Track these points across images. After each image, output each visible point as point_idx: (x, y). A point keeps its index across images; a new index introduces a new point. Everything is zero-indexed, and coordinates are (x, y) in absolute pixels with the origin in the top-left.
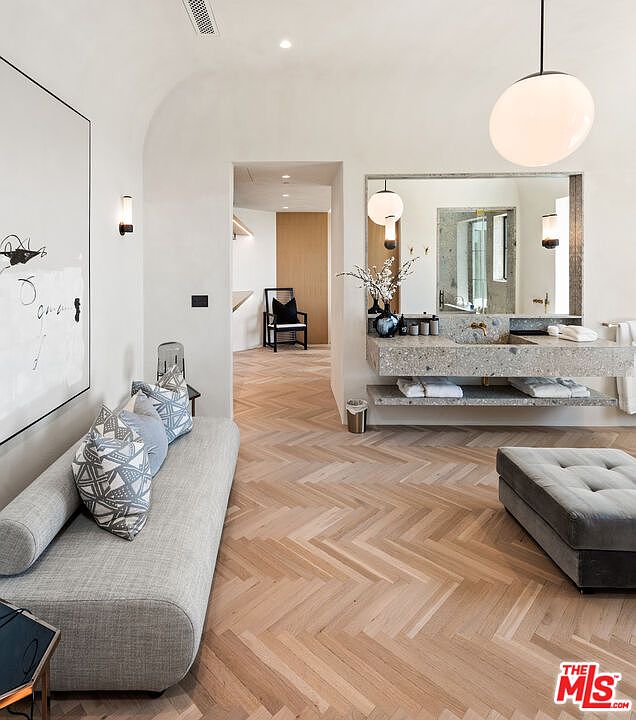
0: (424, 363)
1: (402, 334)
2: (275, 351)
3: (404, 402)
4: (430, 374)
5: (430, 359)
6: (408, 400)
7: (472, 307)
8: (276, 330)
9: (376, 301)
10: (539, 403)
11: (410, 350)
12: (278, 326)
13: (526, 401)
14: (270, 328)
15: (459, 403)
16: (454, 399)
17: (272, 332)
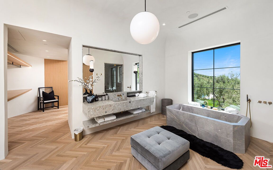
0: (105, 111)
1: (96, 101)
2: (43, 111)
3: (97, 125)
4: (107, 114)
5: (107, 109)
6: (99, 124)
7: (113, 89)
8: (44, 103)
9: (86, 90)
10: (135, 115)
11: (100, 107)
12: (45, 102)
13: (132, 116)
14: (41, 103)
15: (115, 121)
16: (113, 120)
17: (42, 104)
